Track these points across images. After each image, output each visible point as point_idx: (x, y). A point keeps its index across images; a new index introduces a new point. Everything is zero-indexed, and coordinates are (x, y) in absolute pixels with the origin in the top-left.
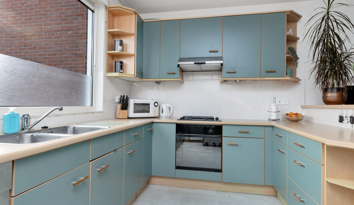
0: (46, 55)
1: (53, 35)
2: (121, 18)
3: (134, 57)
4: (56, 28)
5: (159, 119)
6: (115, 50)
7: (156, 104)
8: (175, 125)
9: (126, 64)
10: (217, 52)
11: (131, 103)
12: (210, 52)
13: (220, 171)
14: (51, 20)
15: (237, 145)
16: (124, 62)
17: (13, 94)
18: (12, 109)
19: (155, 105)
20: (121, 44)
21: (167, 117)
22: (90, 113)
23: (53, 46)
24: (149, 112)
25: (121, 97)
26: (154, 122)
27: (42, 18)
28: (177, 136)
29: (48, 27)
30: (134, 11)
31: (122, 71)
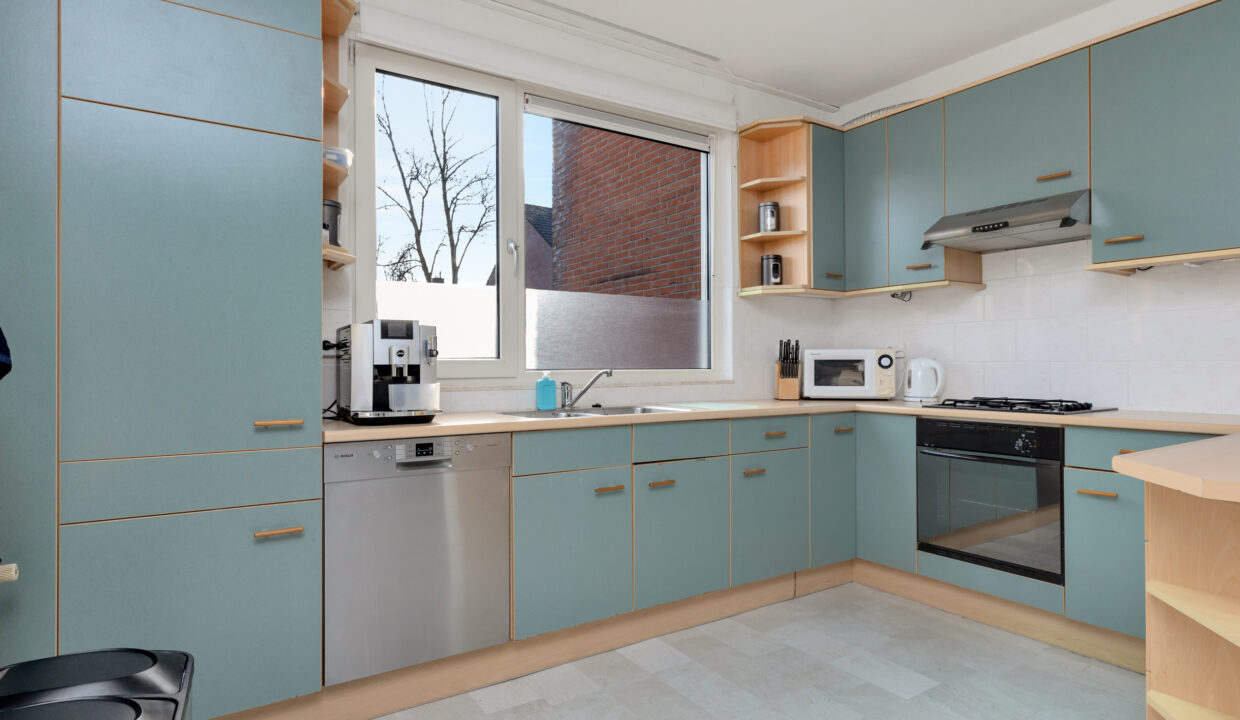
0: (664, 253)
1: (675, 203)
2: (776, 142)
3: (806, 239)
4: (681, 187)
5: (903, 405)
6: (759, 231)
7: (885, 362)
8: (914, 420)
9: (790, 260)
10: (1067, 175)
11: (808, 360)
12: (1042, 180)
13: (1058, 579)
14: (672, 170)
15: (1115, 498)
16: (783, 256)
17: (556, 350)
18: (546, 373)
19: (880, 364)
20: (777, 210)
21: (924, 400)
22: (697, 383)
23: (677, 229)
24: (862, 384)
25: (781, 345)
26: (857, 409)
27: (656, 170)
28: (920, 454)
29: (668, 187)
30: (801, 118)
31: (778, 280)
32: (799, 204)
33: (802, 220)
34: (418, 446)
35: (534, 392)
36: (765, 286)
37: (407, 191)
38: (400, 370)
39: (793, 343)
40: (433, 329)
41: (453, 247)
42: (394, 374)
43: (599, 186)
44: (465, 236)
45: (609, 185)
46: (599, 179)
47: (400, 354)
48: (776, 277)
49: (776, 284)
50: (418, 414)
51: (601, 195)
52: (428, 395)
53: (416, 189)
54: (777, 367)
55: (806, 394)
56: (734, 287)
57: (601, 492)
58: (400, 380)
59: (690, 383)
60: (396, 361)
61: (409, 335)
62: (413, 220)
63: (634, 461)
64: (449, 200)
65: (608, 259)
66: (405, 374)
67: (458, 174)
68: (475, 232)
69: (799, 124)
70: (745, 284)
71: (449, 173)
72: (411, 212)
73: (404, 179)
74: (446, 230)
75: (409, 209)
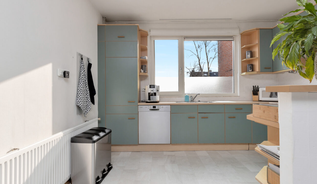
3: (258, 59)
6: (246, 58)
9: (255, 65)
11: (260, 91)
20: (251, 52)
24: (277, 97)
25: (253, 87)
30: (255, 28)
31: (251, 70)
32: (257, 50)
33: (257, 55)
34: (153, 106)
35: (185, 98)
36: (248, 72)
37: (197, 51)
38: (152, 93)
39: (257, 87)
40: (159, 86)
41: (208, 63)
42: (151, 94)
43: (227, 47)
44: (211, 60)
45: (229, 47)
46: (227, 45)
47: (152, 91)
48: (250, 70)
49: (251, 71)
50: (155, 101)
51: (227, 49)
52: (157, 98)
53: (199, 50)
54: (252, 93)
55: (260, 99)
56: (240, 73)
57: (190, 118)
58: (152, 95)
59: (226, 96)
60: (152, 92)
61: (154, 87)
62: (198, 58)
63: (198, 112)
64: (207, 51)
65: (229, 65)
66: (153, 94)
67: (209, 45)
68: (213, 59)
69: (255, 30)
70: (242, 72)
71: (207, 45)
72: (198, 56)
73: (196, 48)
74: (207, 59)
75: (197, 55)
